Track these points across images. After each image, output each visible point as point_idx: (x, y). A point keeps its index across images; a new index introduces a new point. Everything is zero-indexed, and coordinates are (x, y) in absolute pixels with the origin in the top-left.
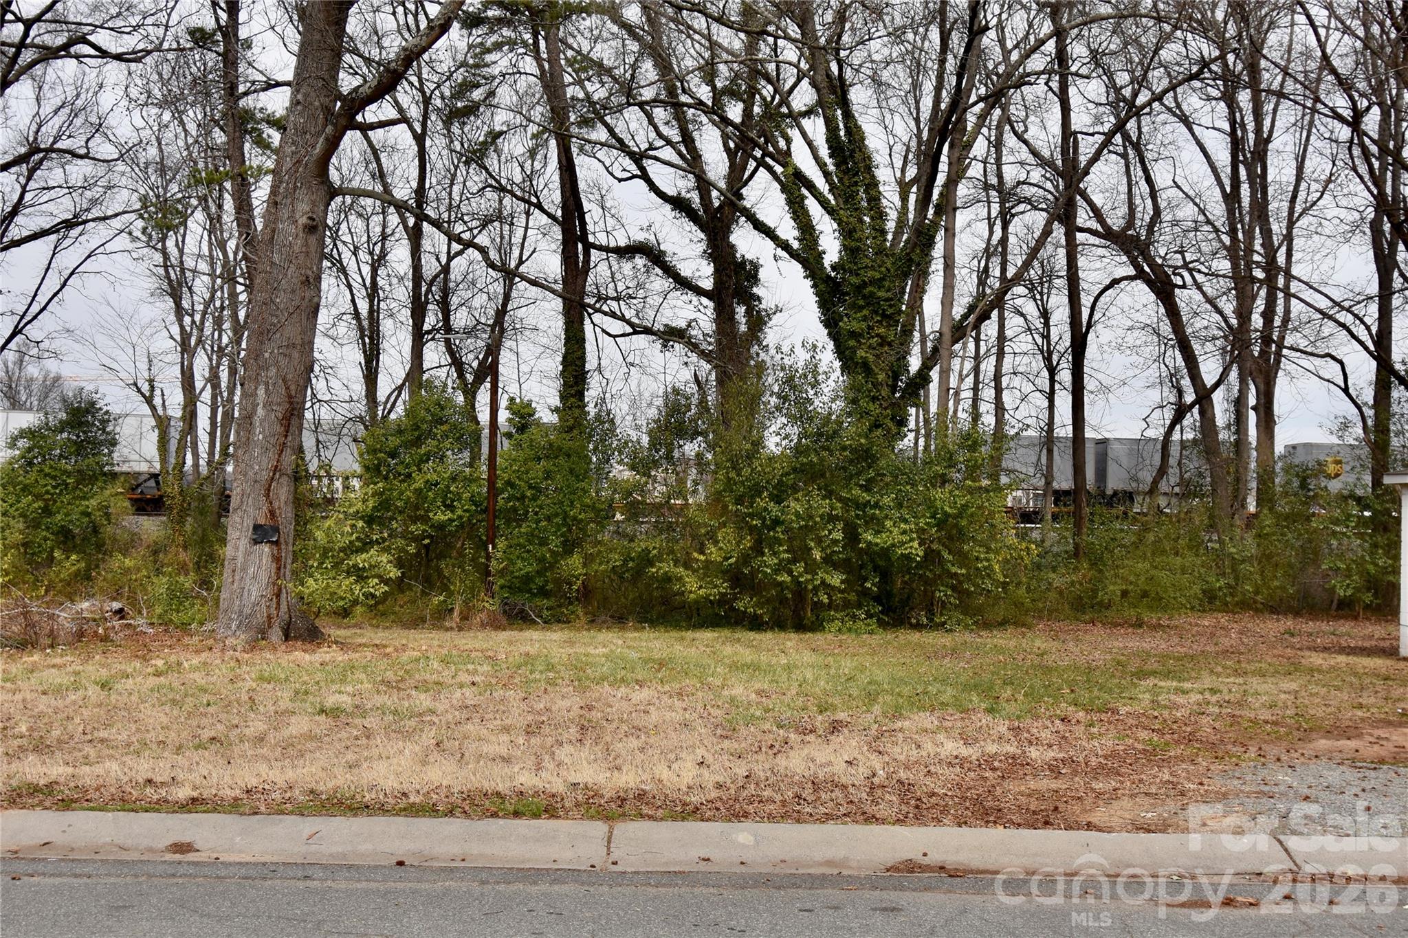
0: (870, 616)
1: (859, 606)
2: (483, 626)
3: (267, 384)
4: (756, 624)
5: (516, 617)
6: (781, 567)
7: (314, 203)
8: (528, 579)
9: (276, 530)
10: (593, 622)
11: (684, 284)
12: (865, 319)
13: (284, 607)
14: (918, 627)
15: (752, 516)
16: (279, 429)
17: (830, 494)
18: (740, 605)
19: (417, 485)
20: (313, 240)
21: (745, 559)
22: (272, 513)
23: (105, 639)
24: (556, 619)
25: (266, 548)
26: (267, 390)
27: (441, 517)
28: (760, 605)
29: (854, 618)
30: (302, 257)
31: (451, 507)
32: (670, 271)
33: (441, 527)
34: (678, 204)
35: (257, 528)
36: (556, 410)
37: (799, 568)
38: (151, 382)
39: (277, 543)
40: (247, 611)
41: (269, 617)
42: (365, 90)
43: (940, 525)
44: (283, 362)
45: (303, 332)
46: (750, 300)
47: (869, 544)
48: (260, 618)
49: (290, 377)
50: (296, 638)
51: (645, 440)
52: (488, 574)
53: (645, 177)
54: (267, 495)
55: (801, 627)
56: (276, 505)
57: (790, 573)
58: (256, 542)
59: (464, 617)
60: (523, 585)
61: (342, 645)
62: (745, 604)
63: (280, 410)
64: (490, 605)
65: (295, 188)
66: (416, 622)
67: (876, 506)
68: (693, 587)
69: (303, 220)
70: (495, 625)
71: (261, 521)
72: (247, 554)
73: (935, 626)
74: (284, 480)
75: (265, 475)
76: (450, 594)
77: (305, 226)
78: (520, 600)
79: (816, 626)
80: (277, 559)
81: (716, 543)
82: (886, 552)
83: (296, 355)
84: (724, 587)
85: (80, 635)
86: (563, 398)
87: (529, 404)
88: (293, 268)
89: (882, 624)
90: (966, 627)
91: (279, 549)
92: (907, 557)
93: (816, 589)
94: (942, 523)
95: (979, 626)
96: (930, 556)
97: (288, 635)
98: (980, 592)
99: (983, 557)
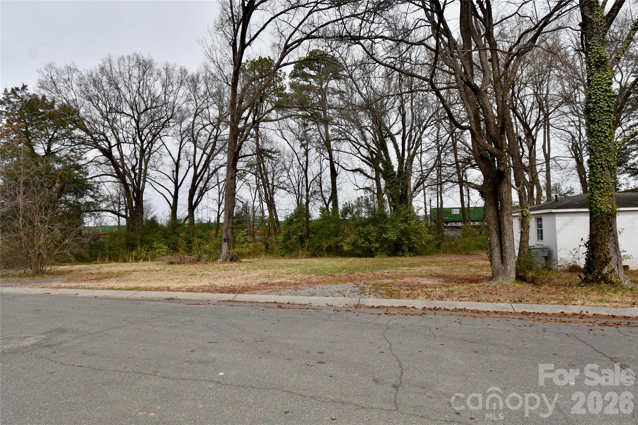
0: (386, 253)
1: (384, 251)
2: (305, 258)
4: (360, 256)
5: (314, 255)
6: (363, 243)
7: (232, 173)
8: (319, 247)
9: (228, 239)
10: (329, 256)
11: (369, 177)
13: (230, 254)
14: (400, 256)
16: (228, 219)
18: (356, 252)
21: (356, 241)
22: (227, 236)
24: (322, 256)
25: (226, 243)
27: (300, 234)
28: (361, 251)
29: (383, 254)
31: (302, 232)
32: (365, 175)
33: (300, 236)
35: (224, 239)
39: (228, 242)
40: (223, 256)
41: (227, 257)
45: (232, 199)
47: (384, 237)
49: (229, 208)
50: (233, 261)
54: (226, 232)
55: (370, 256)
56: (228, 234)
58: (224, 242)
59: (302, 256)
62: (358, 251)
63: (227, 215)
64: (308, 253)
66: (291, 257)
67: (386, 228)
68: (346, 248)
69: (230, 177)
73: (403, 255)
74: (229, 229)
75: (226, 228)
80: (229, 245)
82: (388, 239)
83: (230, 204)
84: (351, 247)
89: (389, 255)
90: (410, 256)
93: (372, 247)
94: (402, 231)
95: (414, 255)
96: (399, 239)
97: (231, 260)
98: (413, 247)
99: (414, 239)
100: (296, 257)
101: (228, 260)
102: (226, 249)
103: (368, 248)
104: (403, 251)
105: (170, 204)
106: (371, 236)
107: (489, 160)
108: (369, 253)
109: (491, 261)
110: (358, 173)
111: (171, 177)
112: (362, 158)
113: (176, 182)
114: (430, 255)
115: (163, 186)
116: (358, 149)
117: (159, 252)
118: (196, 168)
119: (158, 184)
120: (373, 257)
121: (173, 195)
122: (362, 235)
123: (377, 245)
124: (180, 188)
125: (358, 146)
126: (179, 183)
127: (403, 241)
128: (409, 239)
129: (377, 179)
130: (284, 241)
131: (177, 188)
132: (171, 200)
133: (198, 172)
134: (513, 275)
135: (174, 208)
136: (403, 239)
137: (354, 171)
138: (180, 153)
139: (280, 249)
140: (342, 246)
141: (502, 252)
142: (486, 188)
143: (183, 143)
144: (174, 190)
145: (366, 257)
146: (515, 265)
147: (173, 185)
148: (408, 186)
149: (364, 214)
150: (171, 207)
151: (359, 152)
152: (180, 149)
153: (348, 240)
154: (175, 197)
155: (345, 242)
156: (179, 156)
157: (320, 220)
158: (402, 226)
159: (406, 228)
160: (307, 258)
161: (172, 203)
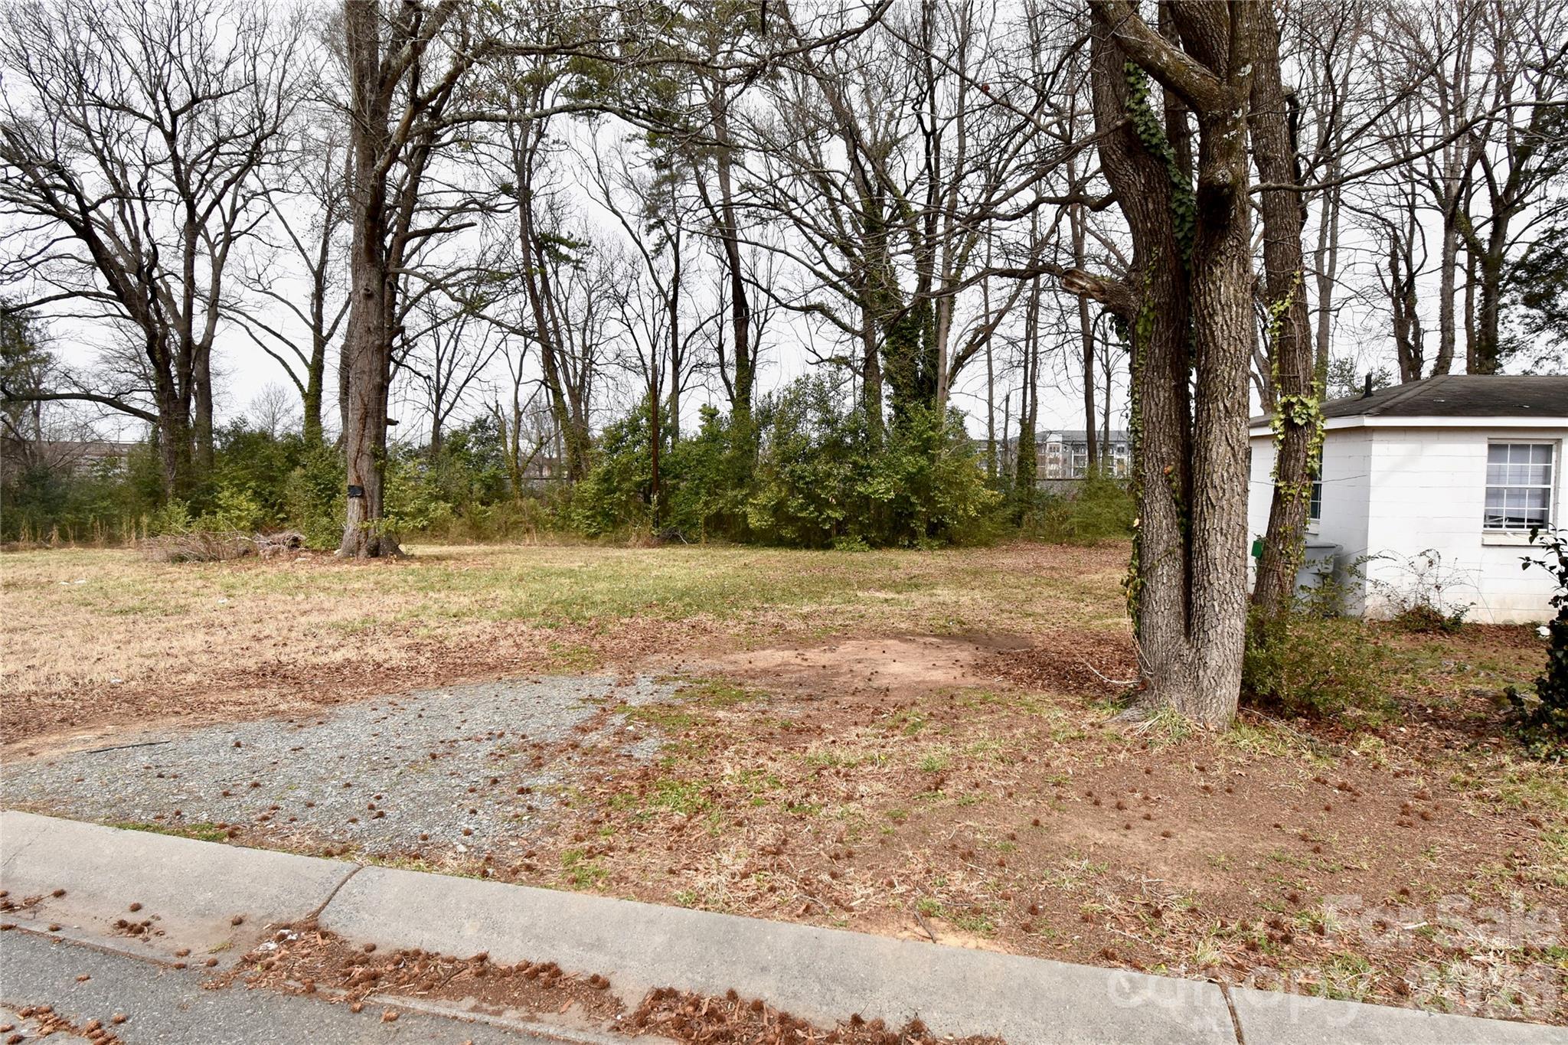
0: (863, 540)
1: (860, 532)
4: (793, 545)
5: (671, 539)
6: (802, 508)
7: (370, 280)
9: (362, 489)
10: (711, 542)
11: (846, 328)
13: (370, 537)
14: (903, 547)
15: (785, 475)
16: (359, 426)
18: (783, 532)
21: (782, 502)
22: (359, 478)
24: (694, 542)
25: (356, 501)
28: (794, 532)
29: (853, 541)
30: (364, 316)
32: (836, 321)
35: (349, 487)
37: (811, 508)
39: (362, 497)
41: (359, 543)
44: (359, 383)
47: (859, 493)
48: (353, 543)
49: (363, 392)
50: (380, 555)
54: (355, 467)
55: (819, 547)
56: (361, 473)
58: (351, 496)
59: (636, 540)
61: (415, 559)
62: (787, 533)
63: (357, 414)
64: (656, 532)
67: (868, 467)
68: (754, 521)
69: (362, 291)
70: (652, 544)
71: (352, 484)
73: (911, 546)
74: (365, 457)
75: (353, 455)
80: (365, 507)
82: (867, 497)
83: (366, 378)
84: (769, 520)
85: (246, 552)
86: (735, 404)
87: (713, 408)
89: (874, 545)
90: (931, 548)
91: (365, 501)
92: (883, 500)
94: (910, 478)
95: (942, 547)
96: (902, 500)
97: (375, 552)
98: (942, 524)
99: (944, 501)
100: (619, 543)
101: (363, 552)
102: (355, 518)
103: (814, 521)
104: (913, 534)
105: (301, 387)
107: (1163, 160)
108: (815, 538)
109: (1138, 616)
110: (818, 315)
112: (829, 274)
113: (317, 326)
114: (986, 545)
115: (279, 336)
116: (820, 251)
120: (828, 547)
122: (801, 484)
123: (838, 515)
125: (820, 241)
126: (327, 328)
127: (912, 504)
128: (929, 501)
129: (866, 335)
130: (599, 497)
131: (320, 344)
132: (305, 377)
134: (1231, 689)
135: (313, 397)
136: (913, 499)
137: (807, 310)
139: (588, 517)
140: (745, 516)
141: (1189, 582)
142: (1139, 291)
144: (312, 346)
145: (808, 547)
146: (1241, 646)
147: (310, 333)
148: (938, 351)
149: (810, 426)
150: (305, 396)
151: (824, 260)
153: (762, 499)
154: (317, 369)
155: (752, 504)
156: (325, 251)
157: (700, 441)
158: (910, 463)
159: (921, 469)
160: (649, 546)
161: (305, 381)
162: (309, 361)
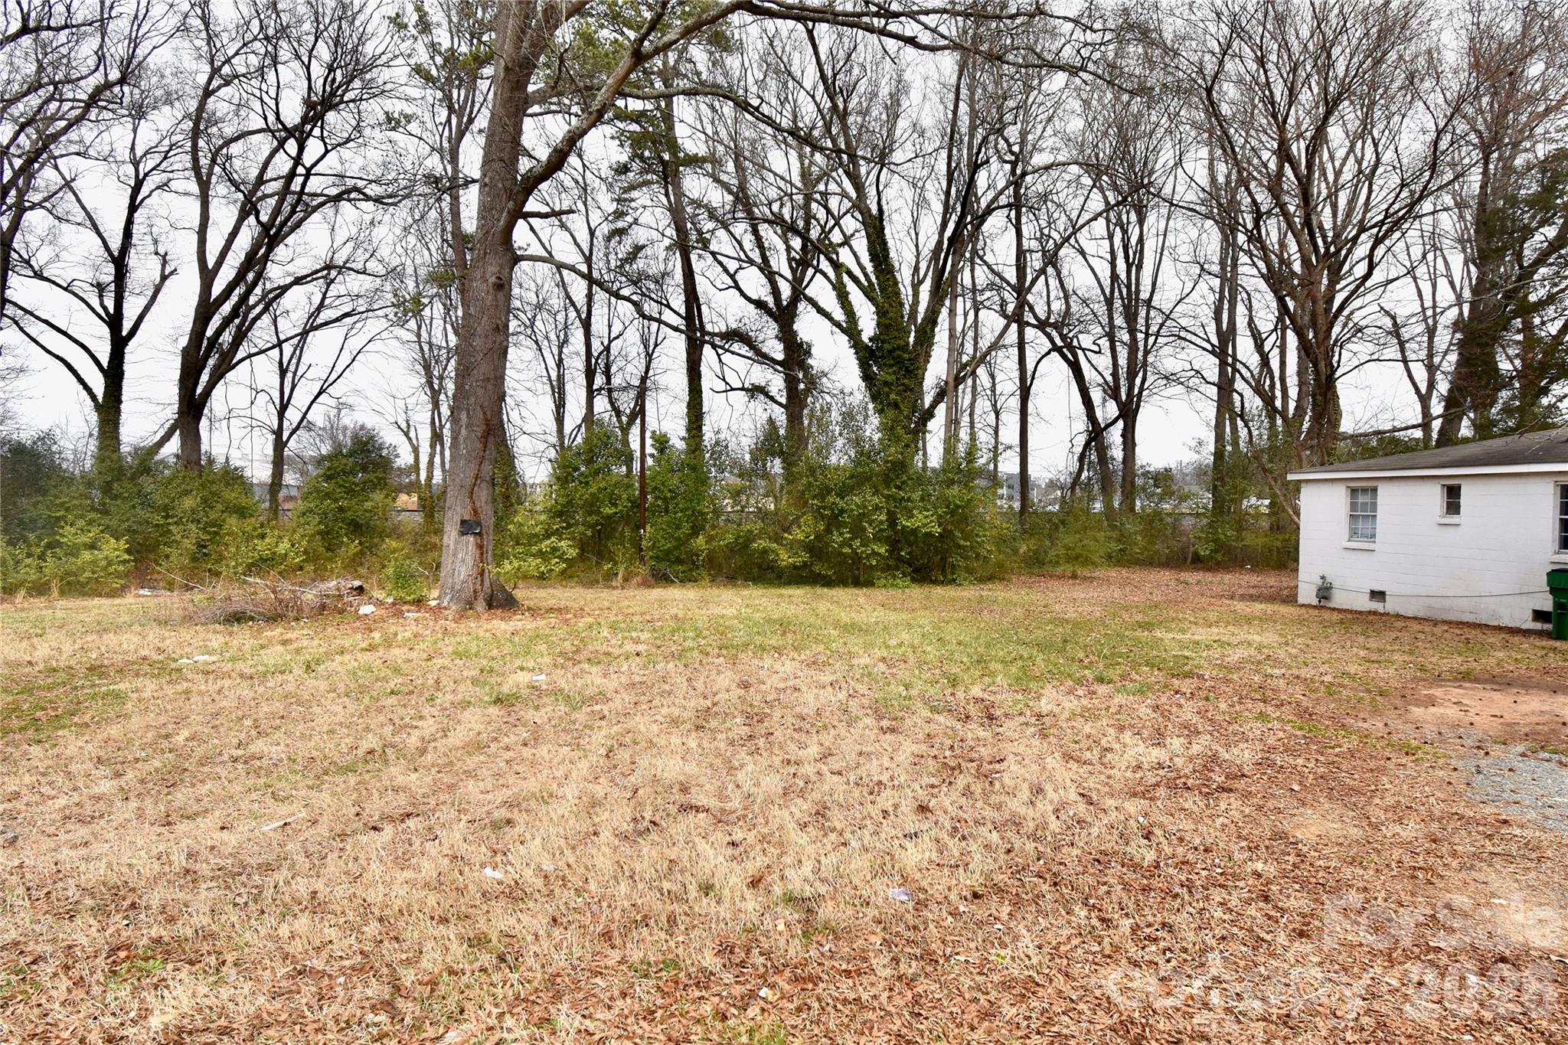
0: (904, 575)
1: (897, 568)
2: (639, 585)
3: (468, 410)
5: (660, 578)
6: (846, 543)
7: (501, 266)
8: (668, 552)
9: (479, 524)
10: (714, 582)
11: (764, 356)
12: (894, 373)
13: (487, 583)
14: (936, 582)
15: (824, 508)
16: (480, 446)
17: (876, 492)
18: (818, 569)
19: (592, 490)
20: (501, 295)
21: (820, 537)
22: (475, 511)
23: (341, 612)
24: (687, 579)
25: (472, 539)
26: (468, 415)
27: (608, 511)
28: (830, 568)
29: (894, 577)
30: (492, 310)
31: (615, 505)
32: (755, 349)
33: (609, 517)
34: (759, 304)
35: (463, 522)
36: (683, 439)
37: (857, 543)
38: (407, 422)
39: (480, 534)
40: (458, 587)
41: (475, 592)
42: (539, 169)
43: (953, 513)
44: (480, 392)
45: (495, 369)
46: (806, 368)
47: (904, 527)
48: (468, 593)
49: (486, 404)
50: (497, 607)
51: (747, 457)
52: (641, 550)
53: (737, 287)
54: (471, 497)
55: (857, 583)
56: (478, 504)
57: (850, 546)
58: (463, 534)
59: (626, 580)
60: (665, 556)
61: (534, 612)
62: (822, 569)
63: (479, 430)
64: (643, 570)
65: (485, 253)
66: (592, 584)
67: (908, 500)
68: (785, 558)
69: (493, 279)
70: (645, 584)
71: (467, 518)
72: (457, 543)
73: (949, 582)
74: (484, 485)
75: (469, 481)
76: (616, 563)
77: (494, 284)
78: (663, 566)
79: (869, 584)
80: (480, 547)
81: (800, 527)
82: (914, 531)
83: (490, 387)
84: (805, 557)
85: (323, 607)
86: (688, 430)
87: (665, 435)
88: (485, 318)
89: (913, 580)
91: (482, 539)
92: (929, 535)
93: (868, 557)
94: (955, 511)
95: (979, 582)
97: (490, 605)
100: (605, 583)
101: (480, 606)
102: (470, 561)
105: (93, 397)
106: (870, 523)
108: (855, 573)
111: (95, 302)
113: (114, 321)
114: (998, 580)
115: (65, 333)
116: (731, 275)
117: (94, 562)
118: (208, 276)
119: (46, 322)
121: (105, 362)
124: (132, 344)
126: (127, 326)
129: (788, 365)
131: (119, 344)
132: (98, 384)
133: (217, 289)
135: (109, 407)
138: (129, 222)
143: (145, 191)
144: (108, 348)
147: (105, 331)
150: (98, 407)
152: (133, 208)
154: (114, 374)
156: (128, 233)
158: (956, 496)
161: (99, 388)
162: (105, 365)
